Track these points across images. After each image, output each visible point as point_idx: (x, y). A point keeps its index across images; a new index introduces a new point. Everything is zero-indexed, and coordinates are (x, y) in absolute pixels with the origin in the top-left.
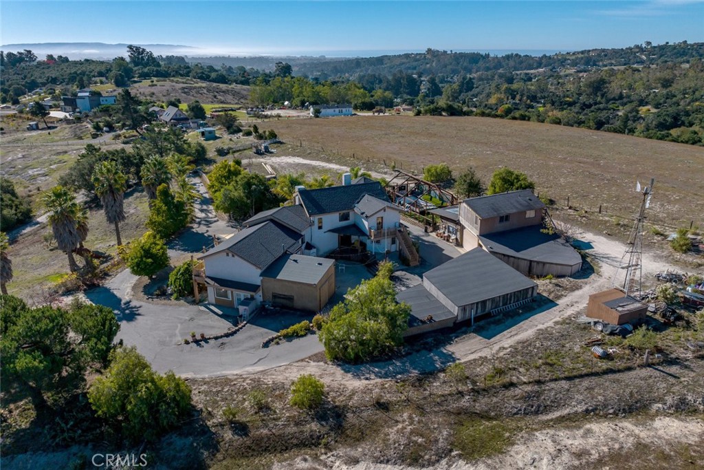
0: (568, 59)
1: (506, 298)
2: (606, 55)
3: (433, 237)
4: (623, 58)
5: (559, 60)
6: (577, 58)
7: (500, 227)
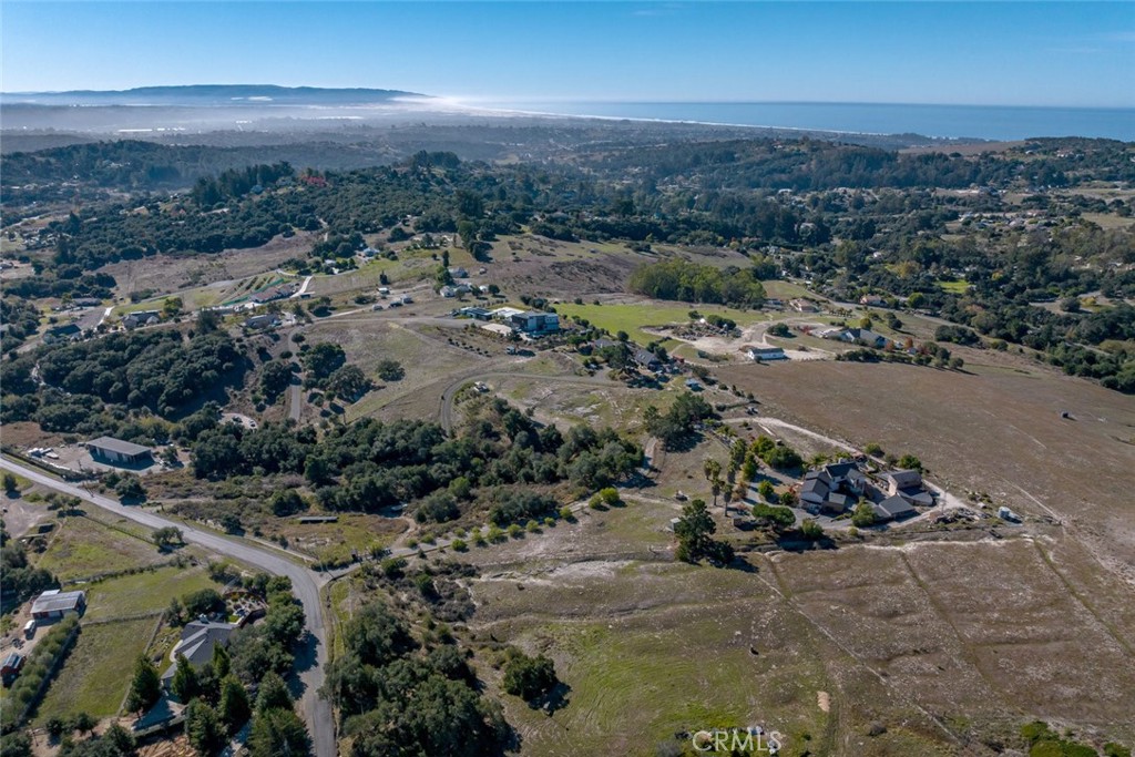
0: (1022, 163)
1: (906, 512)
2: (1081, 159)
3: (876, 485)
4: (1108, 165)
5: (1007, 165)
6: (1036, 162)
7: (904, 486)
